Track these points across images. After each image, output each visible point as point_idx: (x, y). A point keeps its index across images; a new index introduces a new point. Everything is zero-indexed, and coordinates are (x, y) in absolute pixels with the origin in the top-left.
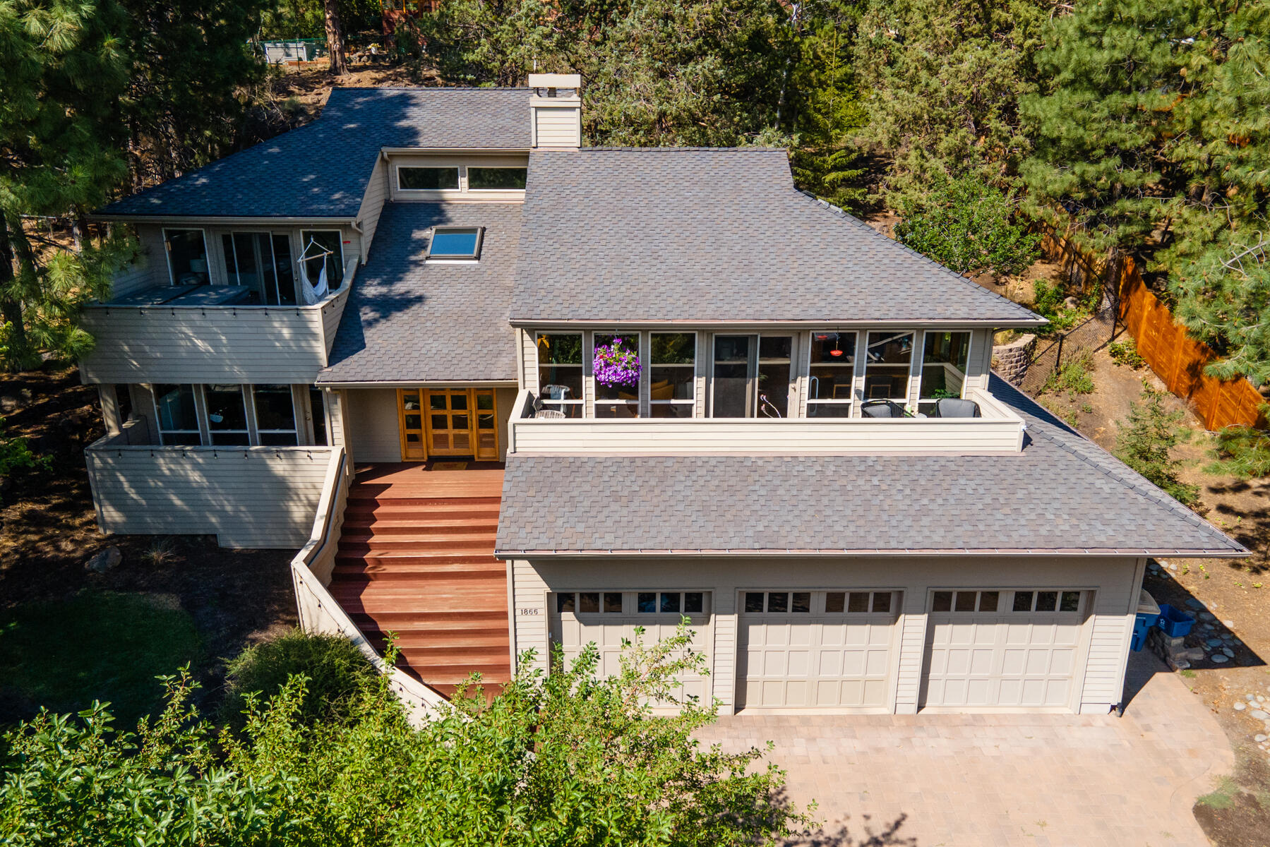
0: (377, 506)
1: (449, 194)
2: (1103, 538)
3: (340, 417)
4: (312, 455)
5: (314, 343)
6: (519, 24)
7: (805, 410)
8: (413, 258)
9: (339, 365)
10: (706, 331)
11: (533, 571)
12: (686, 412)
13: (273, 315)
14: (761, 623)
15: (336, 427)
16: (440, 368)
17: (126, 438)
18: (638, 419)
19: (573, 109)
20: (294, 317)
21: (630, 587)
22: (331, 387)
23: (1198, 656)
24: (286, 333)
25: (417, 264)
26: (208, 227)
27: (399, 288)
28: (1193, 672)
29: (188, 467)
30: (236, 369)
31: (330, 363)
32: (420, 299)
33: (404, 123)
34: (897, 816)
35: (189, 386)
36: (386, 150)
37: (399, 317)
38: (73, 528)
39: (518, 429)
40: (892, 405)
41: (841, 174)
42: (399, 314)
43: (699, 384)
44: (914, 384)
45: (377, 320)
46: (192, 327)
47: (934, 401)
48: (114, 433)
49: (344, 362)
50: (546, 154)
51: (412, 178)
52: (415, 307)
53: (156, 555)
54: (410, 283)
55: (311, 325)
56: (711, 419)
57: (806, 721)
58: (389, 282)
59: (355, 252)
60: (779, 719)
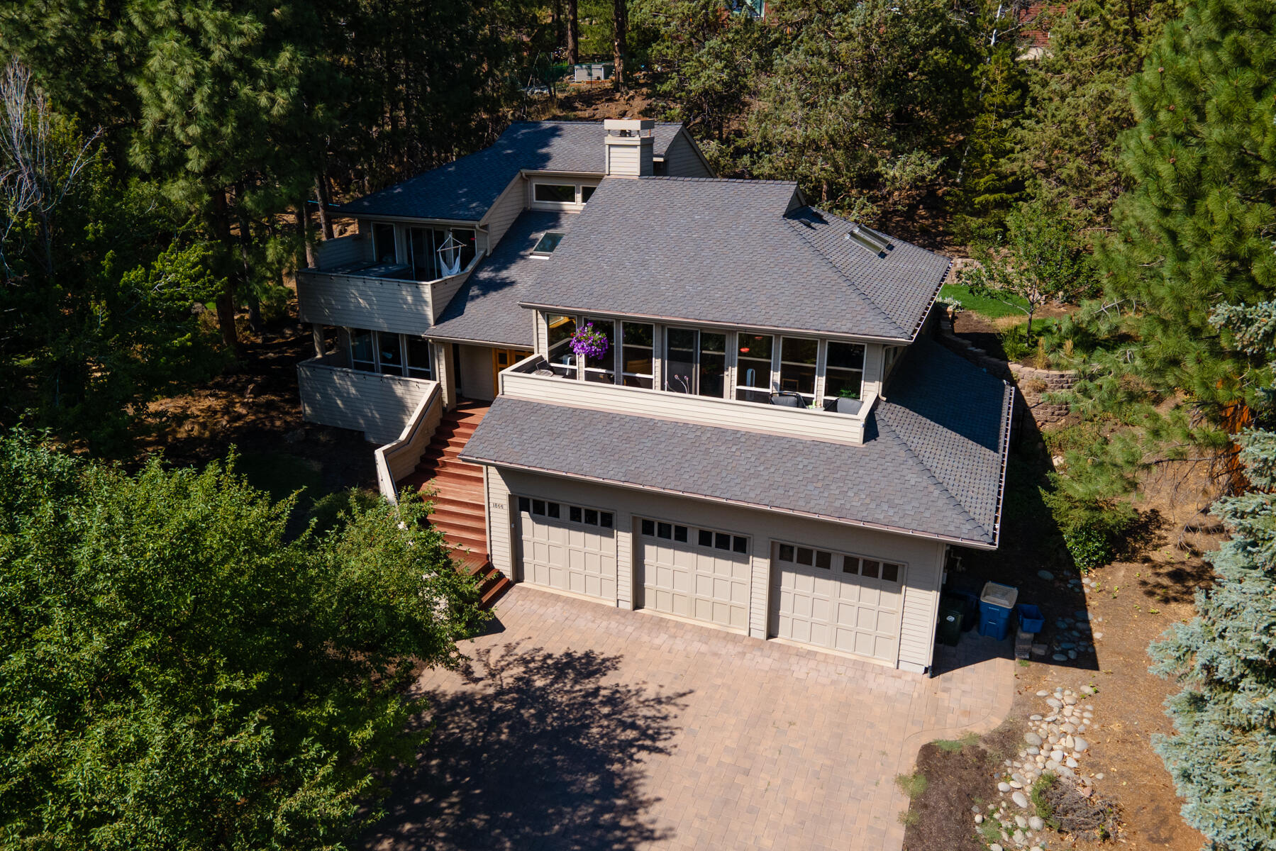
0: (458, 427)
1: (567, 205)
2: (881, 517)
3: (443, 362)
4: (420, 385)
5: (426, 308)
6: (703, 60)
7: (734, 394)
8: (522, 253)
9: (441, 325)
10: (662, 324)
11: (499, 477)
12: (648, 384)
13: (403, 287)
14: (652, 544)
15: (441, 369)
16: (502, 334)
17: (325, 360)
18: (615, 386)
19: (635, 146)
20: (414, 289)
21: (566, 501)
22: (433, 339)
23: (1040, 651)
24: (409, 299)
25: (523, 257)
26: (399, 224)
27: (504, 274)
28: (1031, 663)
29: (349, 383)
30: (381, 321)
31: (437, 322)
32: (512, 283)
33: (544, 150)
34: (685, 690)
35: (397, 335)
36: (524, 171)
37: (494, 296)
38: (288, 413)
39: (505, 378)
40: (798, 397)
41: (991, 197)
42: (494, 293)
43: (656, 363)
44: (820, 382)
45: (477, 296)
46: (358, 290)
47: (834, 398)
48: (319, 356)
49: (446, 323)
50: (613, 180)
51: (545, 193)
52: (506, 289)
53: (322, 438)
54: (512, 272)
55: (424, 295)
56: (666, 392)
57: (679, 625)
58: (498, 270)
59: (484, 246)
60: (662, 619)
